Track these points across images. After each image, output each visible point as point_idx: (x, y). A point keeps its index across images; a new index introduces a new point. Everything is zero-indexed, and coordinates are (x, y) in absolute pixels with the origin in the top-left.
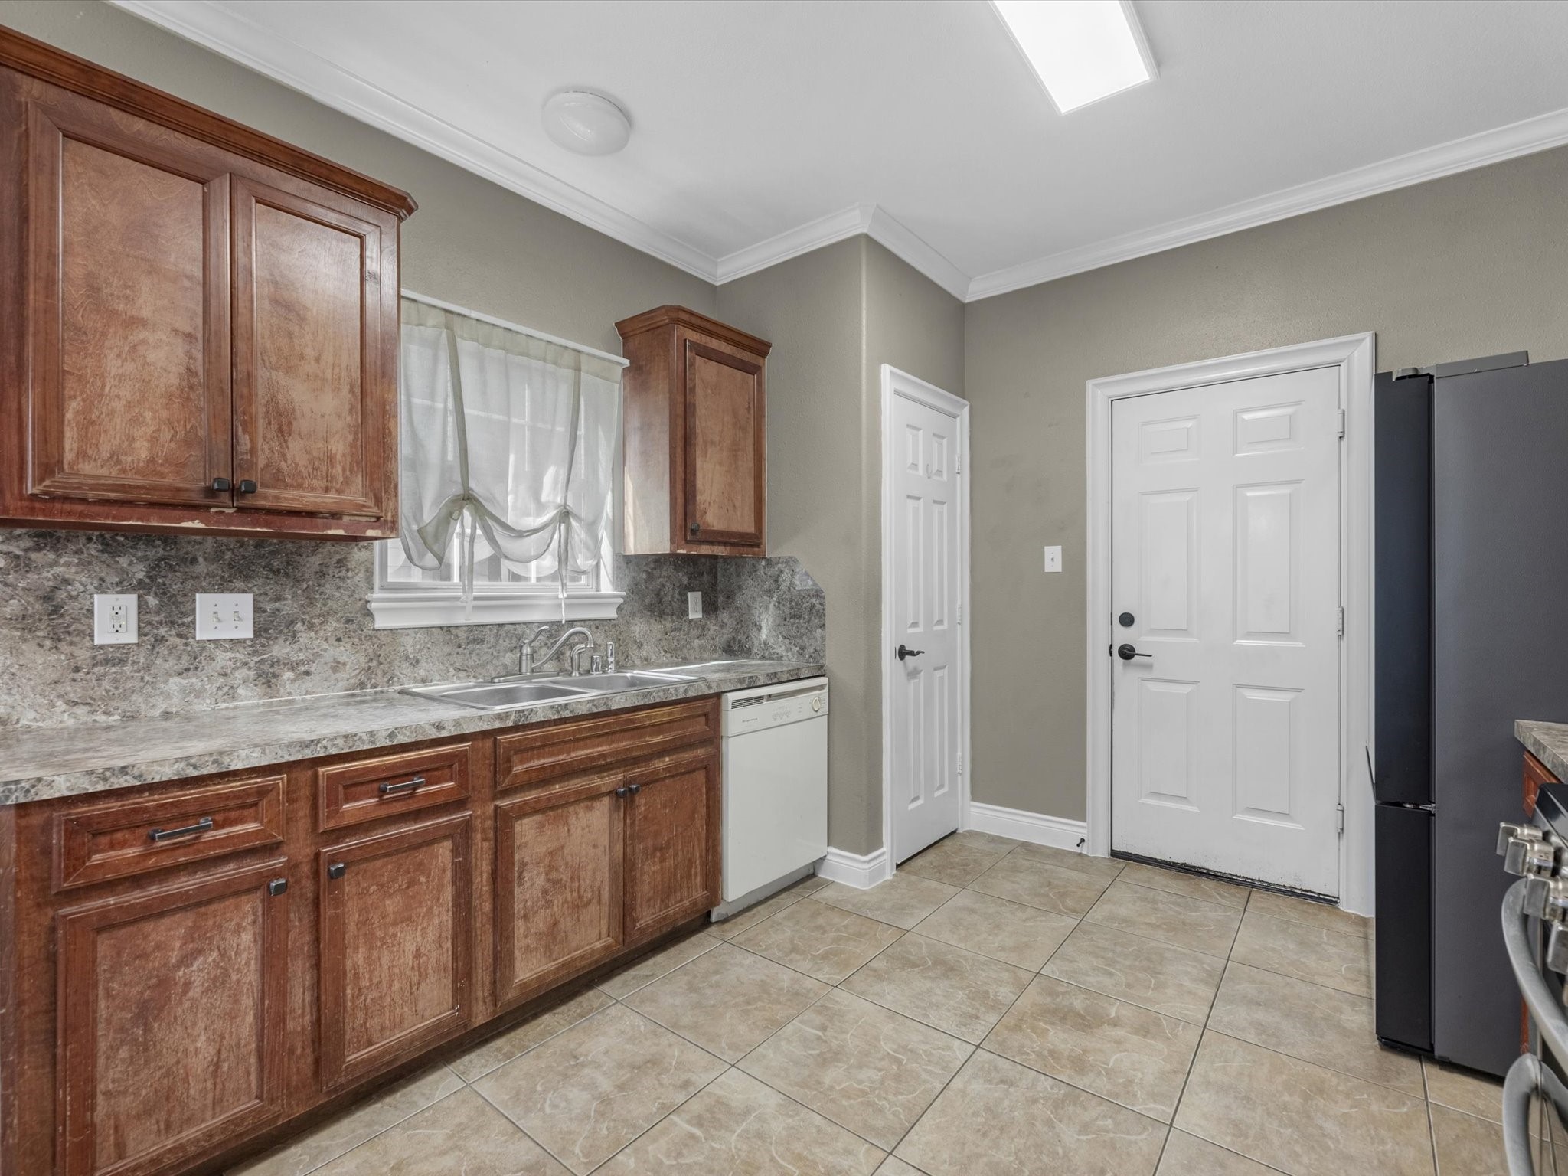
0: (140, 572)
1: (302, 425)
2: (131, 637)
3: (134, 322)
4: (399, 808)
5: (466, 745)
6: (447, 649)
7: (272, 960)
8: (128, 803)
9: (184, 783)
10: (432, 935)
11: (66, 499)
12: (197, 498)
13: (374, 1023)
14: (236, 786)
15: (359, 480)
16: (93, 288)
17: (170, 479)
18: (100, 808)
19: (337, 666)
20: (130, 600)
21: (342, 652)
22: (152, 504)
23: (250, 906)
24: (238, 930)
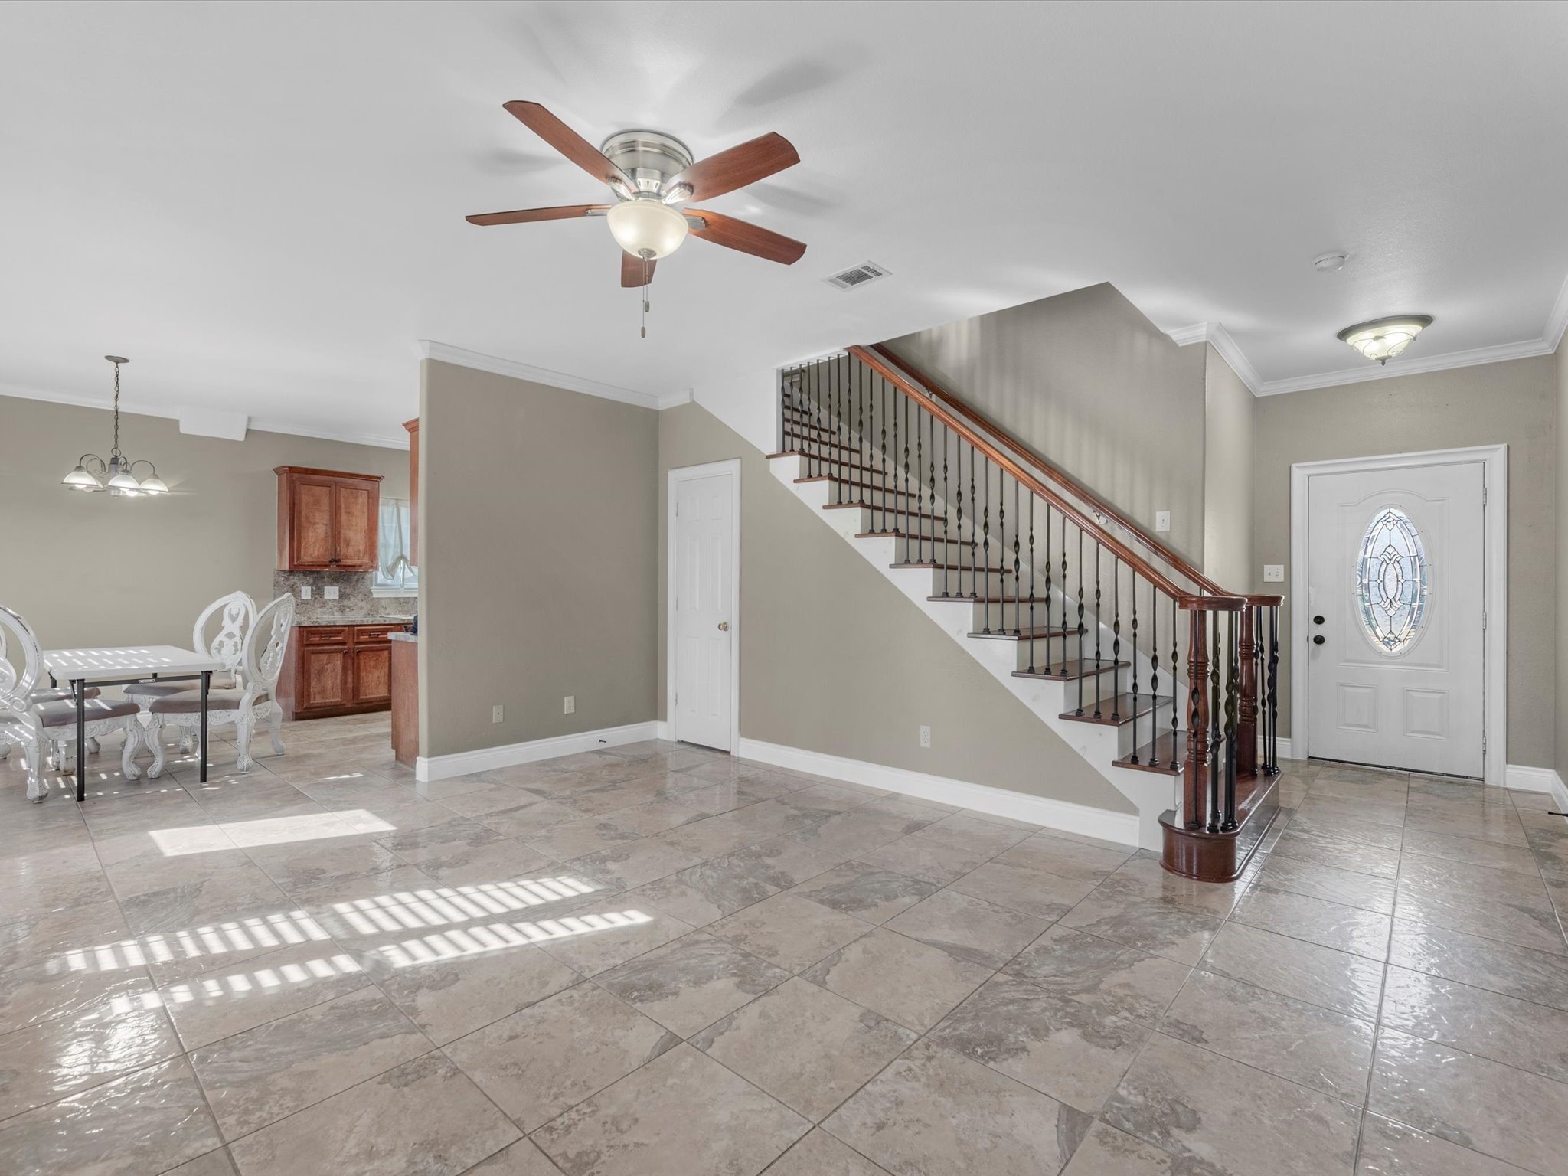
0: (312, 581)
1: (352, 543)
2: (310, 598)
3: (315, 523)
4: (375, 640)
5: (392, 627)
6: (396, 605)
7: (344, 668)
8: (317, 629)
9: (327, 626)
10: (382, 673)
11: (302, 565)
12: (328, 564)
13: (367, 691)
14: (338, 628)
15: (367, 556)
16: (307, 517)
17: (322, 560)
18: (312, 629)
19: (361, 608)
20: (309, 588)
21: (363, 604)
22: (318, 566)
23: (340, 656)
24: (337, 660)
